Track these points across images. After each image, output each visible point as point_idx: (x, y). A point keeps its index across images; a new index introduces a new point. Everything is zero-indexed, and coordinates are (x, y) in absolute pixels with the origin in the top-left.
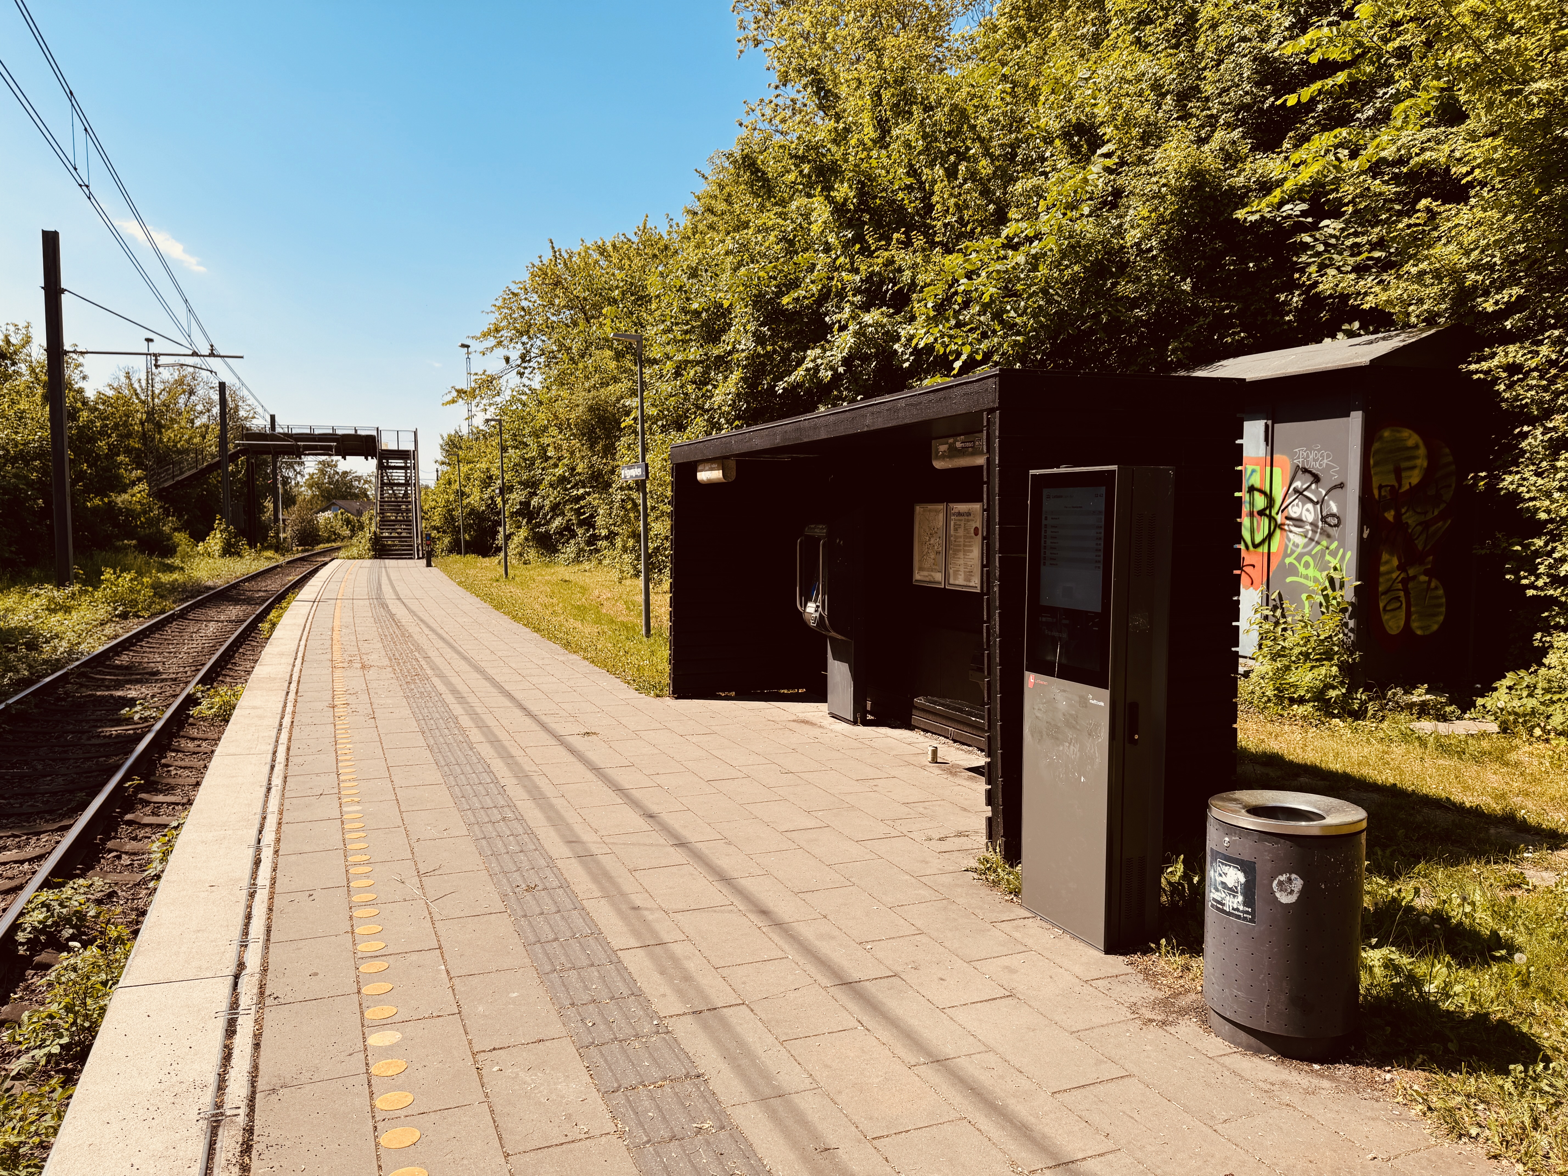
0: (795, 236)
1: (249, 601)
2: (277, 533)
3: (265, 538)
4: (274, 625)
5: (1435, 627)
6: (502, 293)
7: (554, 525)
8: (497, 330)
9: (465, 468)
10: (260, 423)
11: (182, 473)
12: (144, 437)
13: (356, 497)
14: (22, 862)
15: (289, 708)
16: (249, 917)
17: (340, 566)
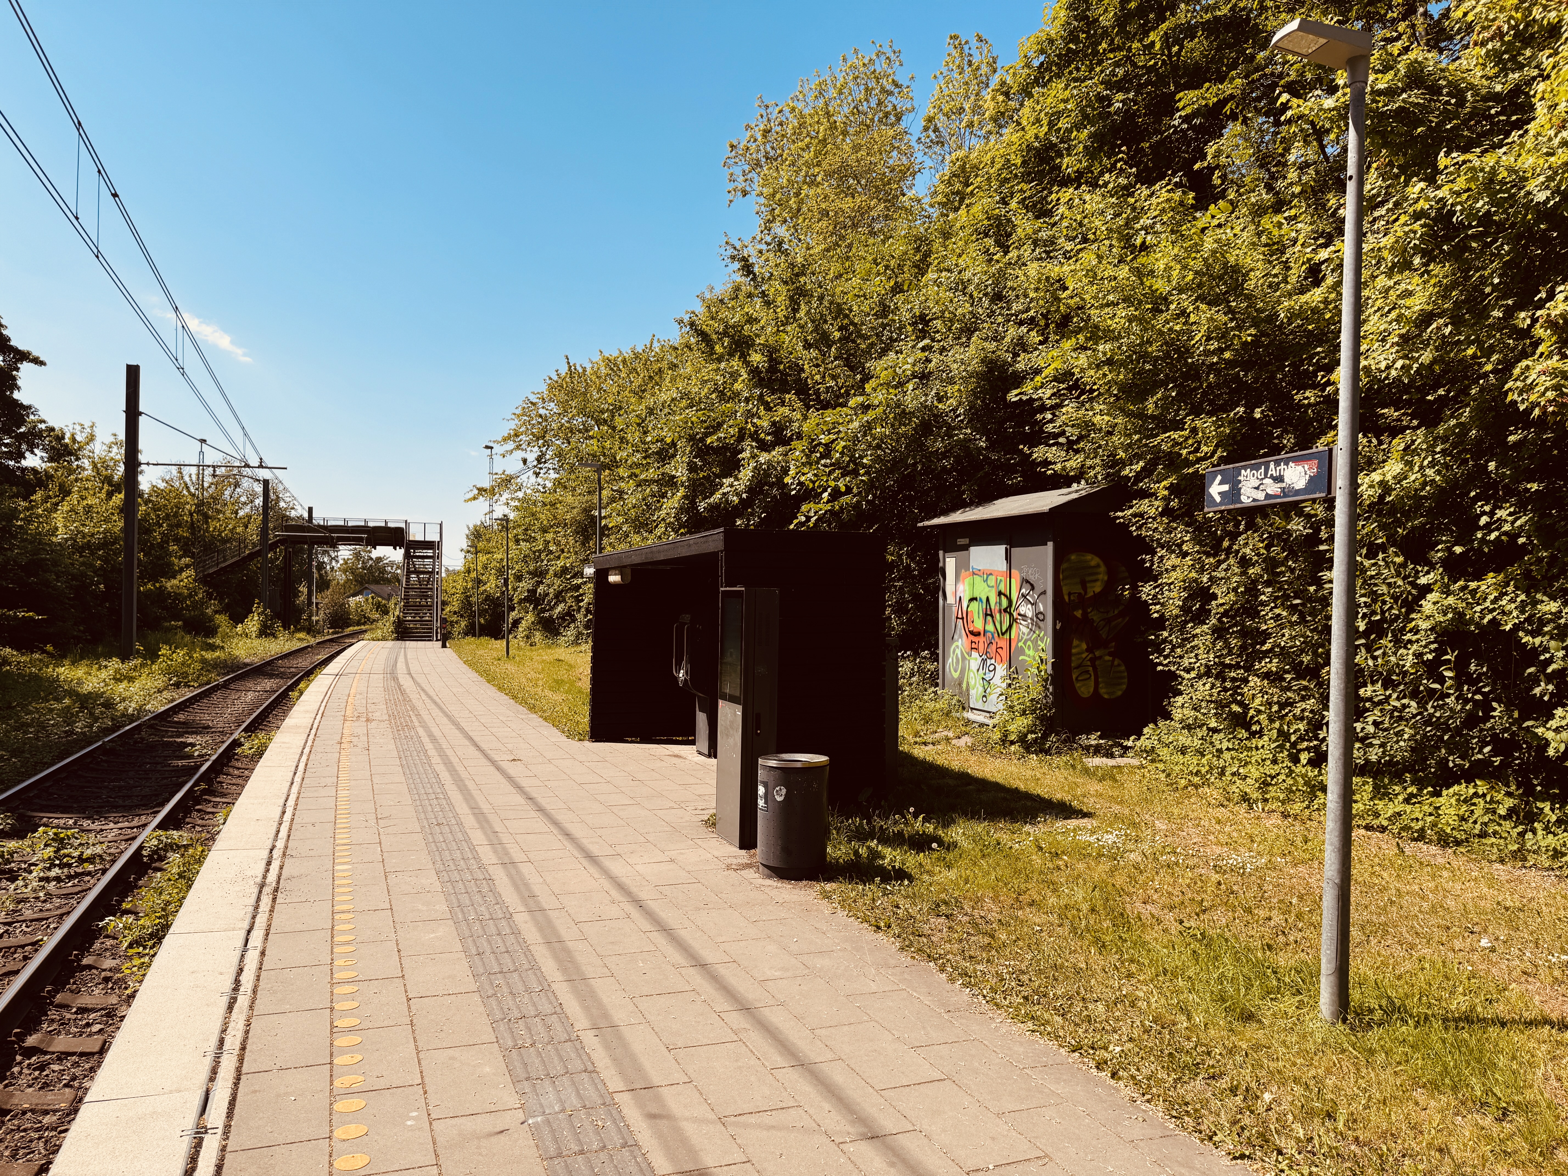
0: (725, 388)
1: (282, 676)
2: (310, 617)
3: (298, 621)
4: (301, 693)
5: (1119, 693)
6: (521, 403)
7: (557, 611)
8: (516, 435)
9: (483, 558)
10: (300, 512)
11: (225, 561)
12: (192, 526)
13: (388, 581)
14: (132, 828)
16: (278, 832)
17: (364, 646)
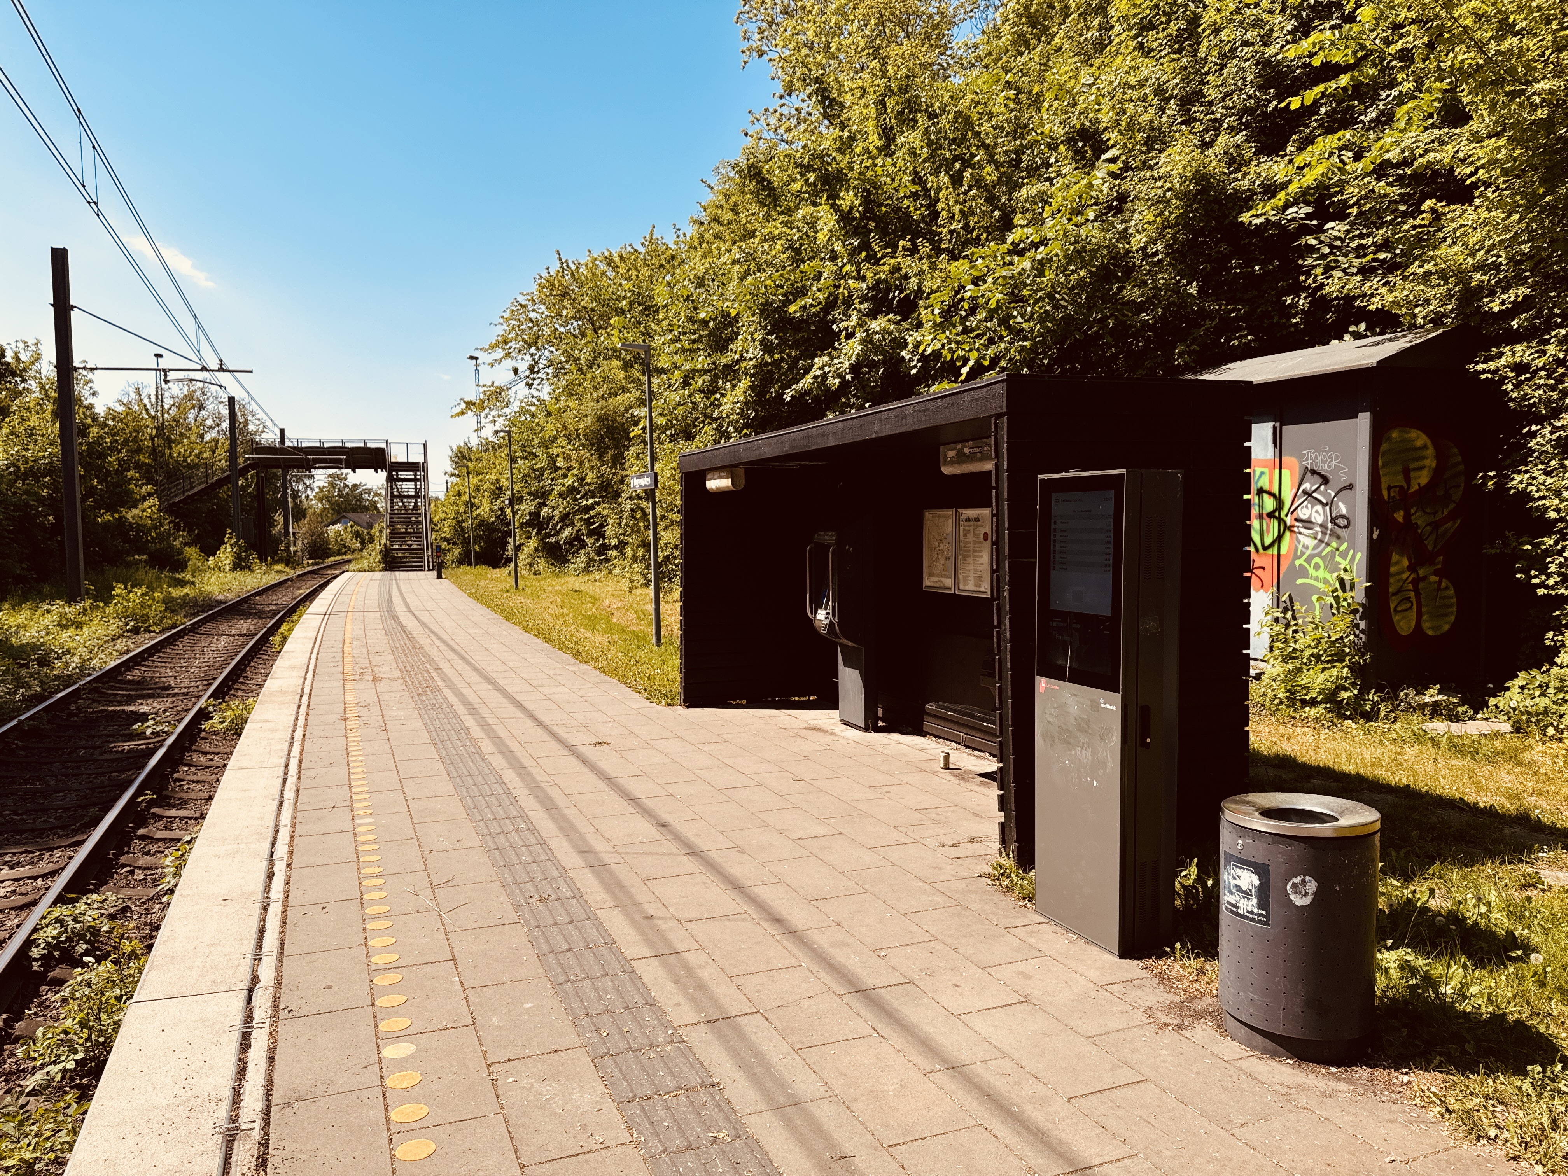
0: (801, 245)
1: (260, 615)
2: (288, 547)
3: (275, 551)
4: (285, 639)
5: (1446, 627)
6: (509, 305)
7: (564, 536)
8: (506, 342)
9: (474, 480)
10: (269, 437)
11: (192, 488)
12: (154, 452)
13: (366, 509)
14: (35, 878)
15: (301, 721)
16: (262, 930)
17: (350, 578)
